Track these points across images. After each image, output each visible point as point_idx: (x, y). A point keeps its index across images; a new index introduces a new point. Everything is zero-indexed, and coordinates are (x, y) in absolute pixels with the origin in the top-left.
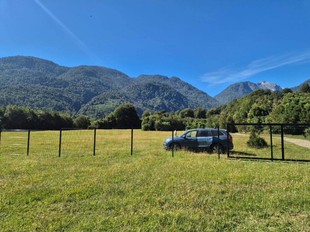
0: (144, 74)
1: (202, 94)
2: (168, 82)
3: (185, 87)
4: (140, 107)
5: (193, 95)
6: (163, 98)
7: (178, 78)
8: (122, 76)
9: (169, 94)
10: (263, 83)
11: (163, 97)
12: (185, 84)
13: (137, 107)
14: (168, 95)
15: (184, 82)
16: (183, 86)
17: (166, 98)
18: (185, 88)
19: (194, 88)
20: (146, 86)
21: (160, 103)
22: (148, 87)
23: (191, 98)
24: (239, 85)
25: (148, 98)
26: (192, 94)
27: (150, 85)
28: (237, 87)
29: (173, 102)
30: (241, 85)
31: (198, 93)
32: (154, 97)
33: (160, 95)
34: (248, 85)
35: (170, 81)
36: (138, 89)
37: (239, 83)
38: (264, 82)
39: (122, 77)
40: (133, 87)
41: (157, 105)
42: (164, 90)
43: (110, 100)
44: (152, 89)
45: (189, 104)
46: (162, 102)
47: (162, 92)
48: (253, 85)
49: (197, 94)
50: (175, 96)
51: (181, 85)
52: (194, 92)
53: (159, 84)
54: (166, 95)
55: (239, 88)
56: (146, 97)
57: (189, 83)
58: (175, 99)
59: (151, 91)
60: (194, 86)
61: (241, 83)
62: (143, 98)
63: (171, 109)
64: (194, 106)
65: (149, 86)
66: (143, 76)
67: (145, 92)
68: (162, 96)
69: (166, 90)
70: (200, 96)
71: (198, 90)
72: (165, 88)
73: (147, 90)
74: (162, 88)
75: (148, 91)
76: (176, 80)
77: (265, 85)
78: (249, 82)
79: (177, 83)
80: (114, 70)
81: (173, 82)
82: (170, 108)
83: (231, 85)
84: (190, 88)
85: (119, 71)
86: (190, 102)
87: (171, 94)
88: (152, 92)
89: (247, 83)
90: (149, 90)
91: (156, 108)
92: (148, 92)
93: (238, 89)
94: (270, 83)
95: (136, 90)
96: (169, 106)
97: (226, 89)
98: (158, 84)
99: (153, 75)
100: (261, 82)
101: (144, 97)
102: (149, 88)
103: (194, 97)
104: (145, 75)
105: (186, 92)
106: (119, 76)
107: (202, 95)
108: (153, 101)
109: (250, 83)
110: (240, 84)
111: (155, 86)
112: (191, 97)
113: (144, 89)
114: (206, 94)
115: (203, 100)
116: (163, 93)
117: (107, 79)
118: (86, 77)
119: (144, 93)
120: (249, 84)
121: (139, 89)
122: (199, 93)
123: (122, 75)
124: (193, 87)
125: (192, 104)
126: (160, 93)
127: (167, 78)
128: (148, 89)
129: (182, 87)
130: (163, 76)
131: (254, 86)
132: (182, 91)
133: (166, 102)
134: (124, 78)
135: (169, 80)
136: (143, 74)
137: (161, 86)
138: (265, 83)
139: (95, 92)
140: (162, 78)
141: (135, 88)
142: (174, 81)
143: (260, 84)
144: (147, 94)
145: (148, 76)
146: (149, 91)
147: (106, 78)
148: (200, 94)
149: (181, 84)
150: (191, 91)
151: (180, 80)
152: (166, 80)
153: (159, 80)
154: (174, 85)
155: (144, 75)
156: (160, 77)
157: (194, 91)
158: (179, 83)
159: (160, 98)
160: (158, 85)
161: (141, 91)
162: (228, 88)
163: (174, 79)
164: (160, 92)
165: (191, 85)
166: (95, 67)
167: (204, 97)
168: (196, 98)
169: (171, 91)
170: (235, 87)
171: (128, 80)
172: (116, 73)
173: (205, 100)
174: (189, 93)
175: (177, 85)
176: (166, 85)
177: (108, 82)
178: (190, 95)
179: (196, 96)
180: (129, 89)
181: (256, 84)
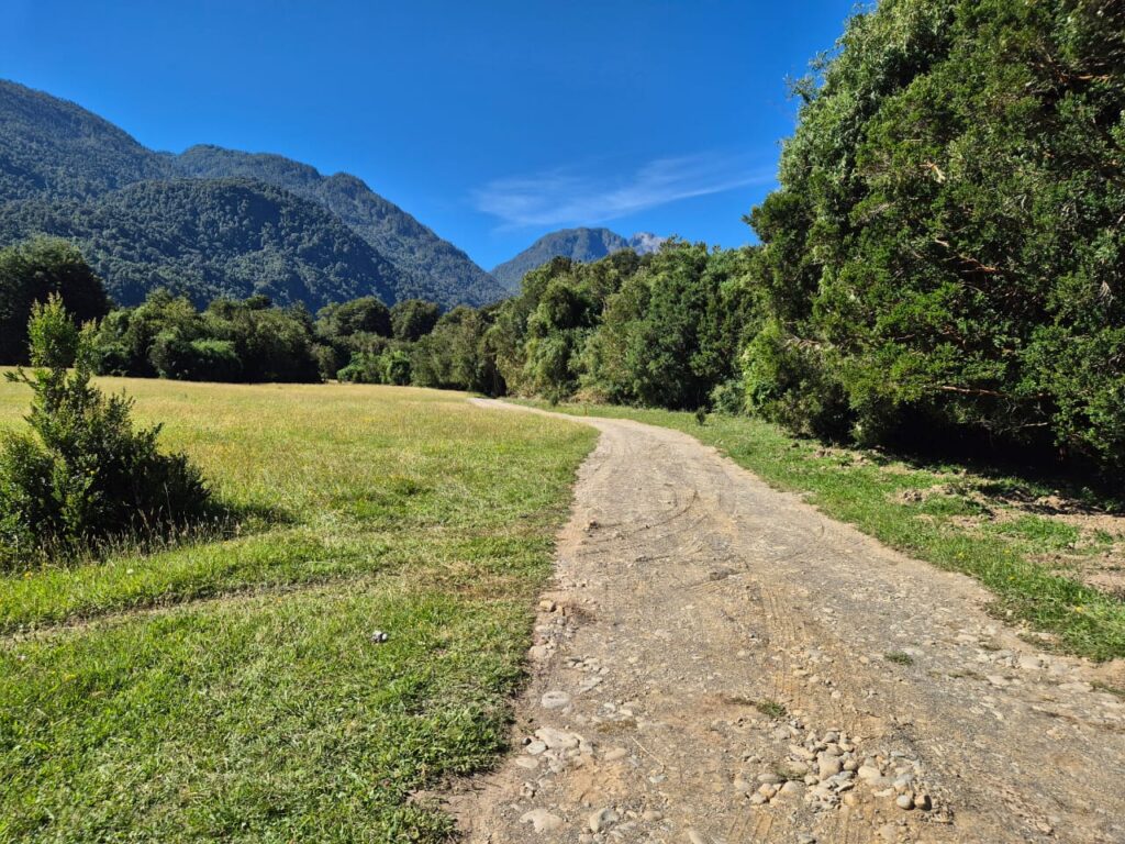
0: (216, 143)
1: (449, 255)
2: (320, 194)
3: (389, 221)
5: (417, 255)
6: (294, 254)
7: (362, 182)
8: (104, 137)
9: (319, 239)
10: (646, 241)
11: (294, 250)
12: (386, 210)
14: (314, 245)
15: (385, 203)
16: (381, 216)
17: (309, 256)
18: (387, 227)
19: (424, 230)
20: (221, 196)
21: (279, 274)
22: (228, 201)
23: (410, 266)
24: (576, 238)
25: (228, 245)
26: (411, 251)
27: (238, 192)
28: (569, 245)
29: (337, 274)
30: (583, 240)
31: (435, 250)
32: (258, 247)
33: (282, 239)
34: (601, 238)
35: (329, 187)
36: (180, 206)
37: (576, 231)
38: (652, 236)
39: (105, 143)
40: (159, 192)
41: (269, 280)
42: (301, 225)
44: (248, 212)
45: (401, 289)
46: (288, 272)
47: (293, 230)
48: (617, 242)
49: (431, 254)
50: (345, 250)
51: (373, 211)
52: (420, 246)
53: (279, 193)
54: (306, 244)
55: (576, 249)
56: (218, 244)
57: (402, 208)
58: (346, 265)
59: (241, 220)
60: (421, 223)
61: (582, 229)
62: (206, 244)
65: (231, 197)
66: (211, 150)
67: (214, 221)
68: (290, 245)
69: (310, 224)
70: (442, 263)
71: (435, 238)
72: (305, 215)
73: (225, 214)
74: (292, 215)
75: (229, 216)
76: (354, 188)
77: (651, 248)
78: (607, 230)
79: (356, 202)
80: (67, 104)
81: (342, 194)
82: (325, 296)
83: (549, 235)
84: (409, 227)
85: (91, 114)
86: (403, 280)
87: (327, 241)
88: (245, 223)
89: (600, 232)
90: (235, 212)
92: (231, 223)
93: (572, 251)
95: (174, 206)
96: (322, 289)
97: (533, 248)
98: (275, 195)
99: (253, 151)
100: (642, 234)
101: (211, 241)
102: (235, 206)
103: (420, 265)
104: (219, 149)
105: (391, 243)
106: (89, 136)
107: (451, 260)
108: (254, 260)
109: (610, 234)
110: (579, 233)
111: (262, 199)
112: (408, 260)
113: (212, 208)
114: (465, 257)
115: (452, 280)
116: (294, 235)
117: (31, 140)
119: (212, 224)
120: (605, 238)
121: (189, 206)
122: (438, 251)
123: (105, 130)
124: (419, 225)
126: (283, 233)
127: (315, 175)
128: (228, 207)
130: (300, 165)
131: (621, 245)
132: (377, 235)
133: (307, 273)
134: (117, 149)
135: (325, 185)
136: (209, 144)
137: (286, 205)
140: (295, 172)
141: (168, 197)
142: (343, 190)
143: (637, 242)
144: (223, 228)
145: (231, 153)
146: (232, 219)
147: (22, 134)
148: (441, 257)
149: (371, 208)
150: (411, 241)
151: (368, 189)
152: (311, 183)
153: (280, 179)
154: (344, 209)
155: (212, 147)
156: (286, 166)
157: (422, 241)
158: (364, 202)
159: (281, 251)
160: (273, 200)
161: (195, 213)
162: (541, 243)
163: (342, 185)
164: (283, 228)
165: (412, 218)
167: (456, 267)
168: (429, 270)
169: (327, 231)
170: (563, 242)
171: (136, 157)
172: (78, 122)
173: (460, 279)
174: (403, 246)
175: (355, 208)
176: (308, 203)
177: (36, 158)
178: (406, 256)
179: (428, 260)
180: (139, 200)
181: (628, 240)
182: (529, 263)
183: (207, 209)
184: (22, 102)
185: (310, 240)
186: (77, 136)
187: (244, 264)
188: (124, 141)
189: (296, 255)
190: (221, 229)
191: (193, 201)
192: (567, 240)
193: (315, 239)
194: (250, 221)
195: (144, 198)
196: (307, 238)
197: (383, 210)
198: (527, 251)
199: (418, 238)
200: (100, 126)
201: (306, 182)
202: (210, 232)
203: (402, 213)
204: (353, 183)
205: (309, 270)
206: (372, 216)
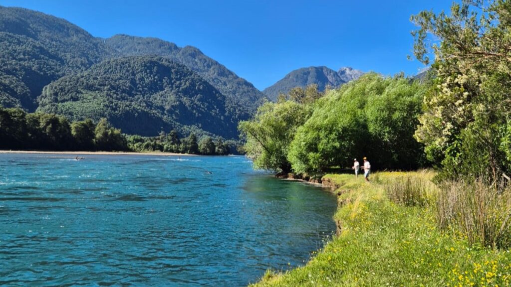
1: (244, 86)
2: (179, 57)
3: (213, 69)
4: (145, 110)
5: (228, 86)
6: (178, 91)
7: (199, 50)
8: (81, 36)
9: (189, 84)
10: (348, 72)
11: (179, 89)
13: (142, 110)
14: (187, 87)
15: (210, 60)
16: (209, 66)
17: (186, 92)
18: (212, 72)
19: (231, 73)
20: (145, 65)
21: (174, 102)
23: (226, 92)
24: (309, 73)
25: (150, 89)
26: (225, 84)
27: (153, 63)
28: (305, 76)
29: (198, 101)
30: (313, 74)
31: (237, 83)
32: (162, 89)
33: (172, 84)
34: (323, 72)
35: (183, 53)
36: (128, 71)
37: (308, 69)
38: (351, 69)
39: (81, 39)
40: (117, 65)
41: (170, 105)
42: (180, 77)
43: (87, 93)
44: (157, 72)
45: (228, 106)
46: (178, 101)
47: (177, 79)
48: (332, 74)
49: (235, 85)
50: (201, 88)
51: (205, 64)
52: (229, 81)
53: (169, 62)
54: (183, 86)
55: (309, 78)
56: (146, 89)
57: (219, 62)
58: (202, 96)
59: (154, 76)
60: (229, 69)
61: (312, 68)
62: (141, 89)
63: (195, 114)
64: (235, 110)
65: (150, 66)
66: (124, 37)
67: (143, 77)
68: (176, 87)
69: (185, 76)
70: (241, 90)
71: (237, 77)
72: (182, 73)
73: (147, 74)
74: (176, 72)
75: (149, 75)
76: (195, 53)
77: (351, 76)
78: (325, 67)
79: (196, 60)
80: (61, 20)
81: (189, 57)
82: (194, 112)
83: (294, 71)
84: (223, 72)
85: (72, 24)
86: (228, 101)
87: (193, 84)
88: (156, 77)
89: (322, 68)
90: (151, 73)
91: (168, 111)
92: (150, 78)
93: (307, 80)
94: (361, 73)
95: (124, 71)
96: (193, 108)
97: (285, 78)
98: (167, 64)
100: (345, 68)
101: (143, 87)
102: (152, 70)
103: (230, 92)
104: (127, 36)
105: (215, 81)
106: (73, 35)
107: (246, 88)
108: (162, 95)
109: (327, 69)
110: (310, 70)
111: (162, 66)
112: (225, 88)
113: (141, 72)
114: (251, 86)
115: (247, 99)
116: (178, 82)
117: (52, 41)
118: (9, 36)
119: (142, 79)
120: (325, 71)
121: (131, 71)
122: (239, 84)
123: (80, 32)
124: (228, 71)
125: (232, 107)
126: (173, 81)
127: (176, 47)
128: (148, 71)
129: (206, 68)
130: (168, 43)
131: (334, 75)
132: (209, 75)
133: (186, 100)
134: (86, 41)
135: (181, 52)
137: (174, 68)
138: (352, 71)
139: (41, 71)
140: (166, 46)
141: (121, 67)
142: (190, 55)
143: (343, 72)
144: (147, 81)
145: (133, 38)
146: (150, 76)
148: (240, 86)
149: (204, 62)
150: (224, 79)
151: (202, 53)
152: (174, 52)
153: (159, 51)
154: (191, 64)
155: (124, 35)
156: (162, 44)
157: (230, 79)
158: (200, 60)
159: (173, 91)
160: (168, 66)
161: (133, 74)
162: (289, 76)
163: (189, 52)
164: (172, 79)
165: (225, 67)
166: (20, 11)
167: (248, 91)
168: (235, 94)
169: (192, 79)
170: (302, 75)
171: (94, 44)
172: (68, 29)
173: (251, 98)
174: (221, 81)
175: (196, 63)
176: (182, 66)
177: (57, 49)
178: (223, 87)
179: (234, 88)
180: (109, 69)
181: (338, 71)
182: (284, 87)
183: (139, 72)
184: (44, 21)
185: (185, 84)
186: (69, 36)
187: (158, 98)
188: (88, 37)
189: (179, 92)
190: (146, 81)
191: (132, 69)
192: (305, 74)
193: (187, 83)
194: (158, 76)
195: (111, 68)
196: (183, 83)
197: (210, 64)
198: (282, 80)
199: (228, 77)
200: (78, 31)
201: (171, 51)
202: (141, 83)
203: (219, 65)
204: (195, 51)
205: (187, 99)
206: (204, 67)
